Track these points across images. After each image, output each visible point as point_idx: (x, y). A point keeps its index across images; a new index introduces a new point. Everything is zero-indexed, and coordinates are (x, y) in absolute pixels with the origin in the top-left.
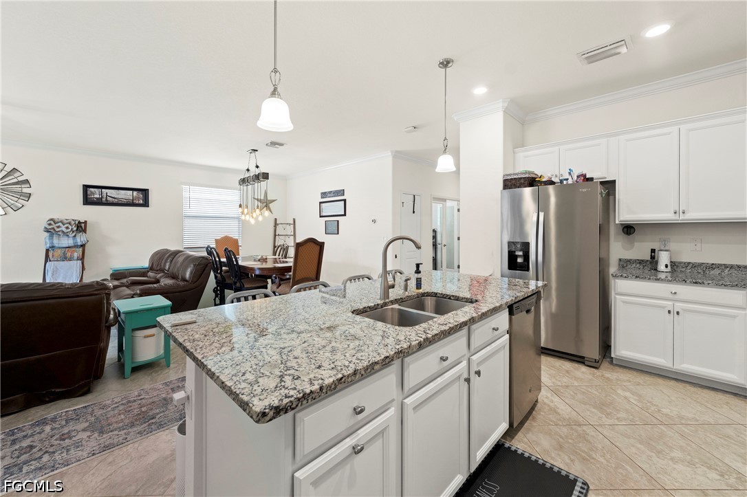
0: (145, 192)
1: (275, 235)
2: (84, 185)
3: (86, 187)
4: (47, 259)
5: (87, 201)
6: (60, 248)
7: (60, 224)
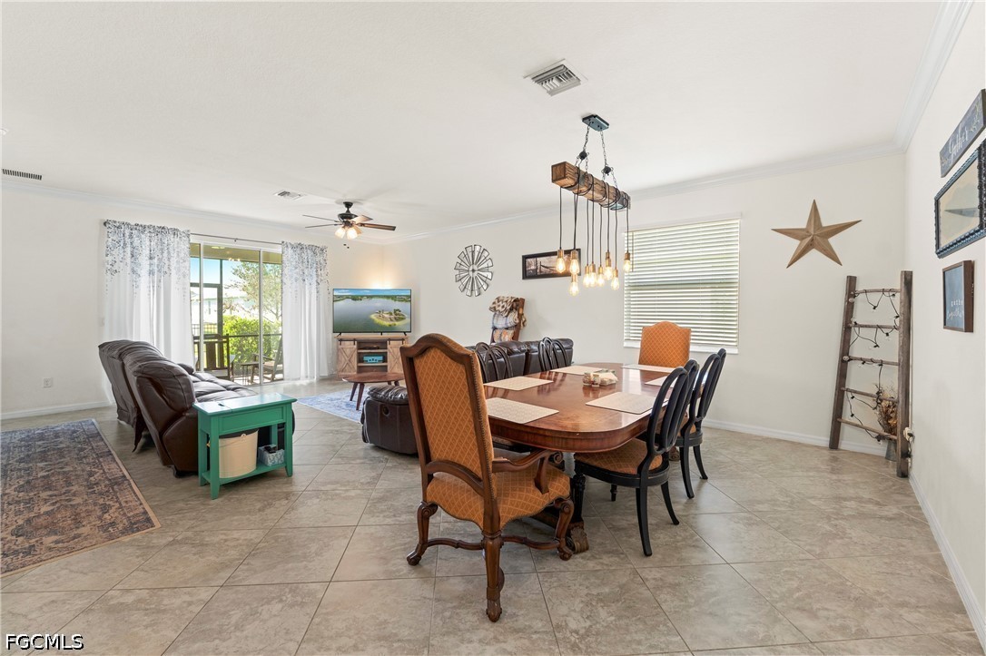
1: (847, 326)
2: (522, 256)
3: (525, 258)
5: (527, 275)
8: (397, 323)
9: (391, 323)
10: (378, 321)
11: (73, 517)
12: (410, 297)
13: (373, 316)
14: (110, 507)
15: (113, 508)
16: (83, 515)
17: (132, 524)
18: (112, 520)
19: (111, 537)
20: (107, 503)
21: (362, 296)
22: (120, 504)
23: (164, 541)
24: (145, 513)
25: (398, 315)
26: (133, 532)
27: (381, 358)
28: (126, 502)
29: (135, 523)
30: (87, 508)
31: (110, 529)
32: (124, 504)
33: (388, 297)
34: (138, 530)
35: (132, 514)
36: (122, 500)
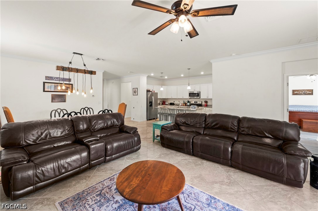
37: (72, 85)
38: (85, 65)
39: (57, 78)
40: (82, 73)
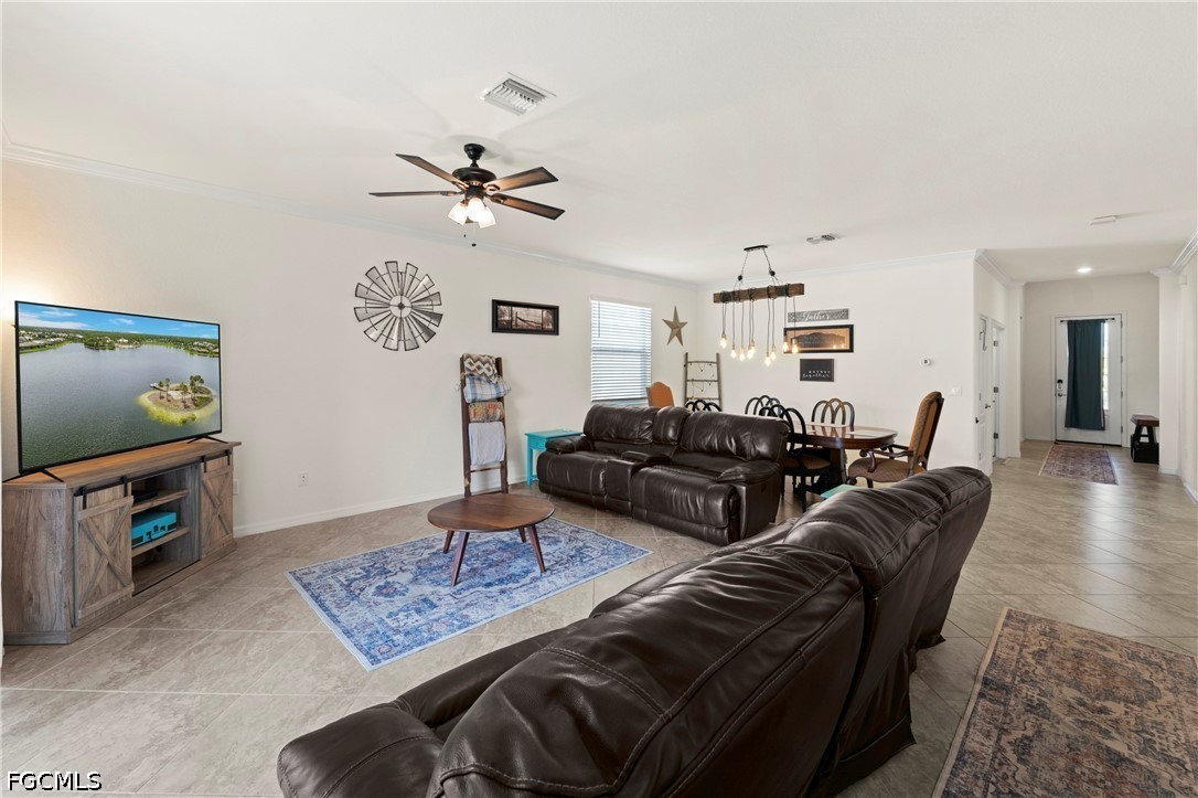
0: (554, 310)
1: (686, 381)
2: (493, 301)
3: (496, 304)
4: (466, 421)
5: (498, 326)
6: (480, 401)
7: (479, 363)
8: (198, 414)
9: (186, 415)
10: (158, 411)
11: (1082, 669)
12: (218, 343)
13: (145, 400)
14: (1034, 654)
15: (1030, 650)
16: (1069, 665)
17: (1026, 623)
18: (1041, 637)
19: (1052, 622)
20: (1033, 662)
21: (116, 337)
22: (1021, 651)
23: (1012, 597)
24: (1005, 625)
25: (199, 393)
26: (1030, 616)
27: (170, 518)
28: (1012, 649)
29: (1023, 621)
30: (1059, 673)
31: (1048, 630)
32: (1017, 648)
33: (177, 342)
34: (1025, 614)
35: (1018, 632)
36: (1015, 655)
37: (851, 327)
38: (773, 274)
39: (813, 313)
40: (763, 297)
